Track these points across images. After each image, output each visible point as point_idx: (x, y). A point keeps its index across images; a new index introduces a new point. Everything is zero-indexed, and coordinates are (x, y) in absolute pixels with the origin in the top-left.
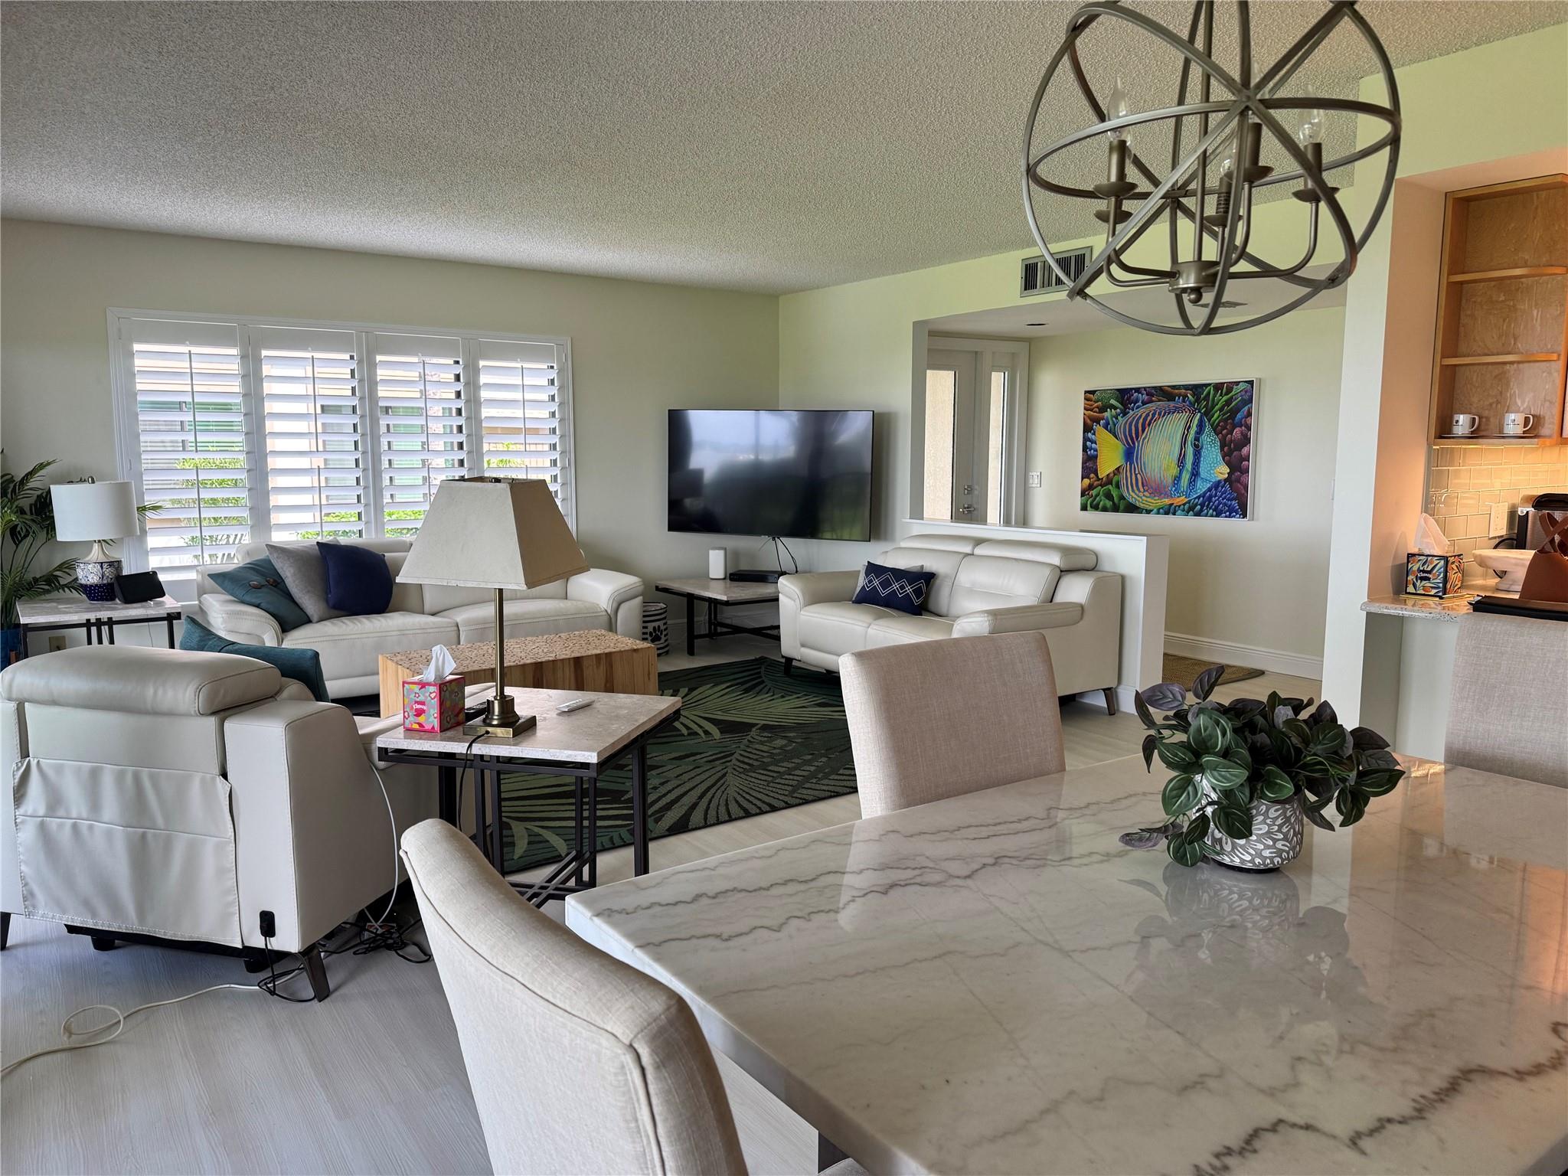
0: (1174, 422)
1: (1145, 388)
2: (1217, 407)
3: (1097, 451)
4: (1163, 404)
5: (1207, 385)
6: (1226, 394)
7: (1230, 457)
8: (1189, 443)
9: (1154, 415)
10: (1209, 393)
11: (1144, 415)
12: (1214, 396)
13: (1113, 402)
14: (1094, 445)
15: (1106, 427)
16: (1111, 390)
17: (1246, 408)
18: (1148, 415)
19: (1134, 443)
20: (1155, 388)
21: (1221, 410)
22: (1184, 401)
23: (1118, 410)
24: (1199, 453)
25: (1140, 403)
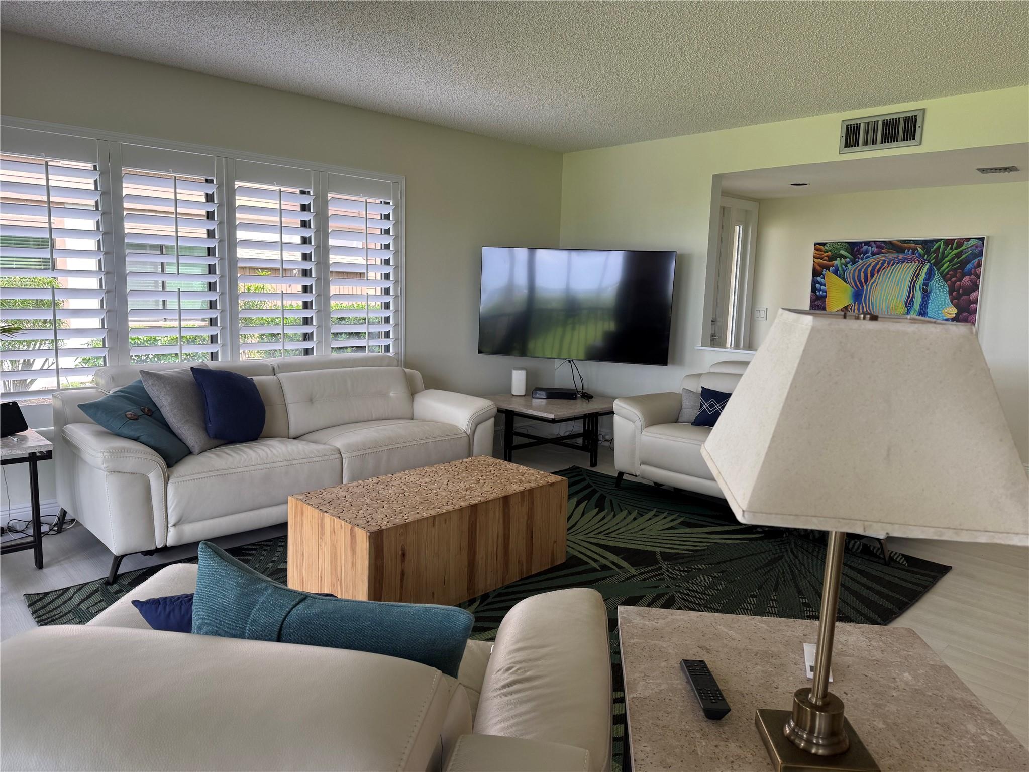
0: (903, 270)
1: (875, 242)
2: (946, 259)
3: (825, 292)
4: (894, 255)
5: (937, 241)
6: (956, 248)
7: (958, 300)
8: (918, 288)
9: (883, 264)
10: (939, 248)
11: (873, 264)
12: (944, 250)
13: (842, 252)
14: (823, 287)
15: (835, 272)
16: (841, 243)
17: (976, 260)
18: (877, 264)
19: (862, 287)
20: (884, 242)
21: (951, 261)
22: (913, 253)
23: (848, 260)
24: (928, 296)
25: (869, 254)
